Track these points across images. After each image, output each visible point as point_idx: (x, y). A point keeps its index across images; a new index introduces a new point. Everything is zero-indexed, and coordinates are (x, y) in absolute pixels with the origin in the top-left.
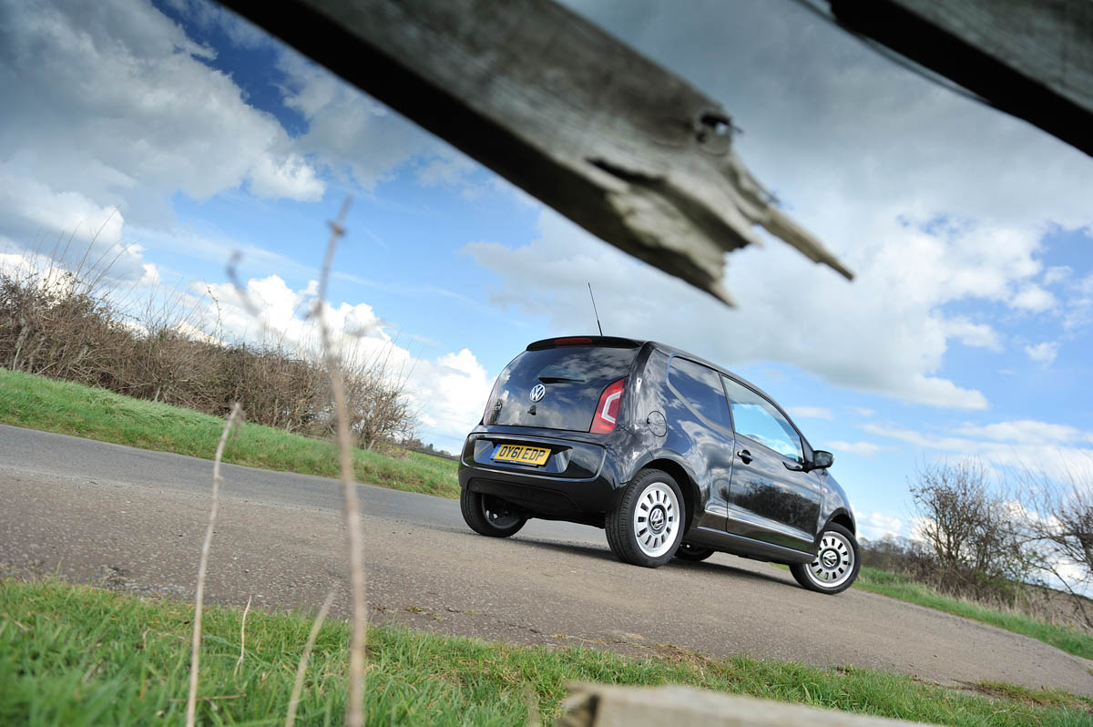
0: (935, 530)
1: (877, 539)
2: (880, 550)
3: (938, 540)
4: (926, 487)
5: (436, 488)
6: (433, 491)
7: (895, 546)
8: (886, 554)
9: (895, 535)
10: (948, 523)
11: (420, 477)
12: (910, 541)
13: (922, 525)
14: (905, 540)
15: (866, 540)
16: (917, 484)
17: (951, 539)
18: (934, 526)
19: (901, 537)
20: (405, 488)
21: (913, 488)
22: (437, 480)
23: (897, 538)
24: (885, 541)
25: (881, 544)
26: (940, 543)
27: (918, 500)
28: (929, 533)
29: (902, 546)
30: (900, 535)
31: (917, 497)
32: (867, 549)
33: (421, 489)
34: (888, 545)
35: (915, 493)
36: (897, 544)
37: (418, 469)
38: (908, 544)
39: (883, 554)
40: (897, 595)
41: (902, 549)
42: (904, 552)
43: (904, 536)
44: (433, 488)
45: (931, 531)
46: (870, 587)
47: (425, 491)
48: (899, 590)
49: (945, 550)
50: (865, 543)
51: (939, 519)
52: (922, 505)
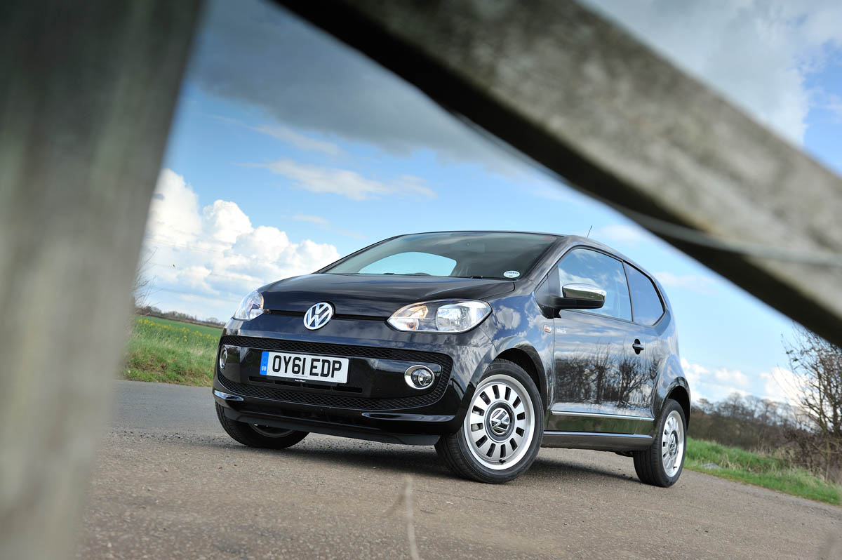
0: (818, 402)
1: (721, 400)
2: (725, 414)
3: (822, 412)
4: (808, 348)
5: (183, 374)
6: (182, 379)
7: (744, 409)
8: (733, 419)
9: (743, 394)
10: (834, 391)
11: (160, 360)
12: (762, 401)
13: (802, 395)
14: (758, 401)
15: (707, 403)
16: (794, 344)
17: (838, 411)
18: (817, 396)
19: (752, 397)
20: (143, 377)
21: (789, 350)
22: (184, 364)
23: (746, 398)
24: (732, 403)
25: (727, 406)
26: (825, 416)
27: (796, 364)
28: (809, 405)
29: (753, 408)
30: (750, 394)
31: (796, 360)
32: (707, 412)
33: (165, 378)
34: (735, 408)
35: (792, 356)
36: (746, 405)
37: (158, 350)
38: (761, 405)
39: (728, 418)
40: (777, 485)
41: (753, 412)
42: (756, 416)
43: (755, 395)
44: (180, 374)
45: (812, 402)
46: (743, 476)
47: (169, 379)
48: (779, 480)
49: (830, 425)
50: (706, 405)
51: (822, 387)
52: (801, 370)
